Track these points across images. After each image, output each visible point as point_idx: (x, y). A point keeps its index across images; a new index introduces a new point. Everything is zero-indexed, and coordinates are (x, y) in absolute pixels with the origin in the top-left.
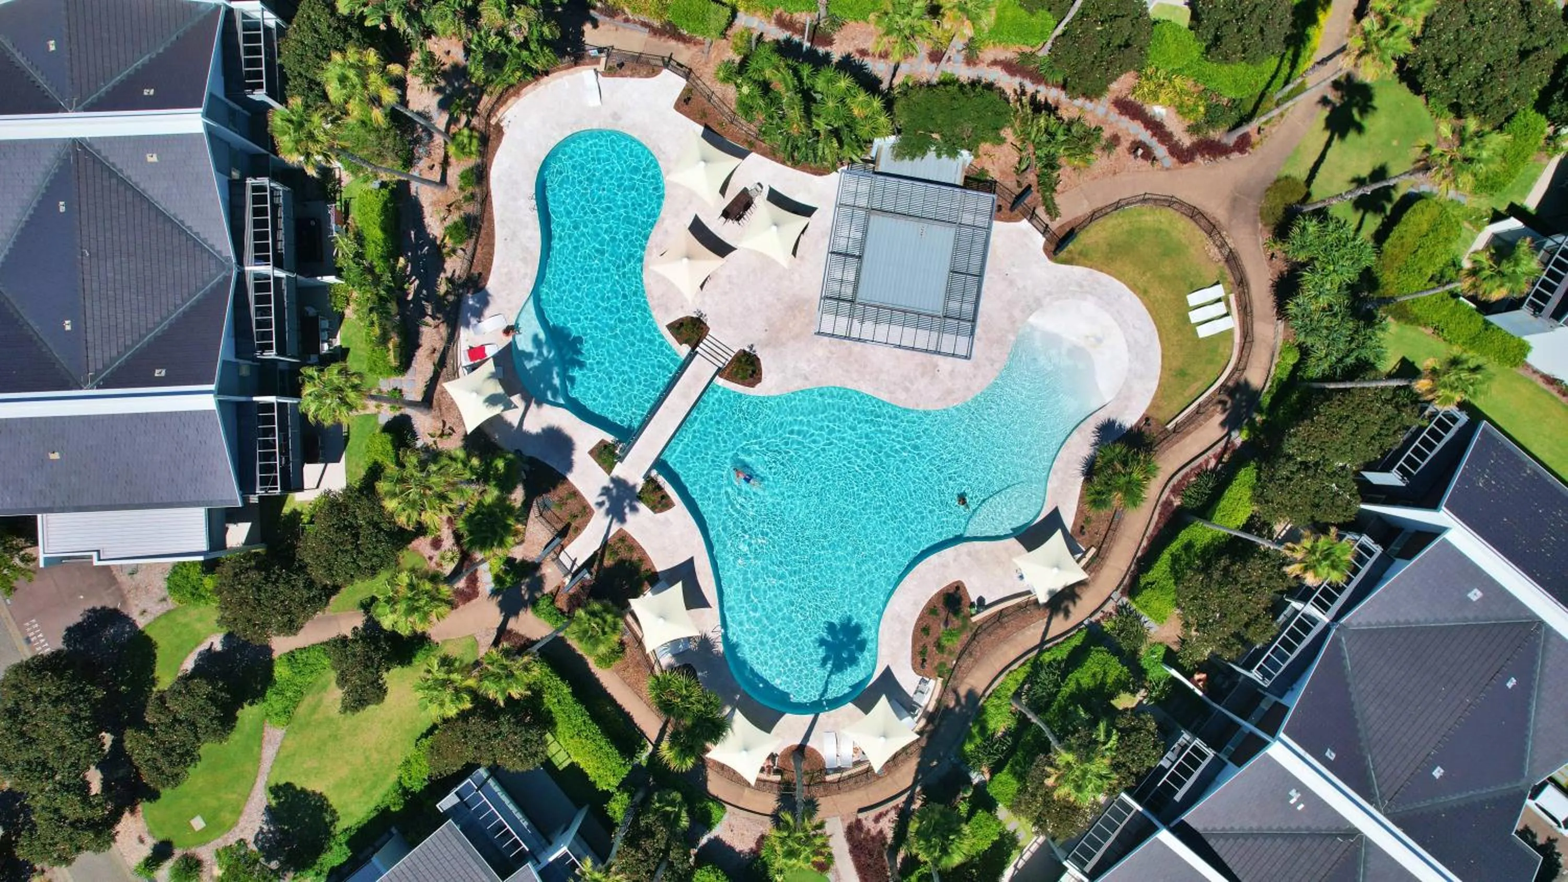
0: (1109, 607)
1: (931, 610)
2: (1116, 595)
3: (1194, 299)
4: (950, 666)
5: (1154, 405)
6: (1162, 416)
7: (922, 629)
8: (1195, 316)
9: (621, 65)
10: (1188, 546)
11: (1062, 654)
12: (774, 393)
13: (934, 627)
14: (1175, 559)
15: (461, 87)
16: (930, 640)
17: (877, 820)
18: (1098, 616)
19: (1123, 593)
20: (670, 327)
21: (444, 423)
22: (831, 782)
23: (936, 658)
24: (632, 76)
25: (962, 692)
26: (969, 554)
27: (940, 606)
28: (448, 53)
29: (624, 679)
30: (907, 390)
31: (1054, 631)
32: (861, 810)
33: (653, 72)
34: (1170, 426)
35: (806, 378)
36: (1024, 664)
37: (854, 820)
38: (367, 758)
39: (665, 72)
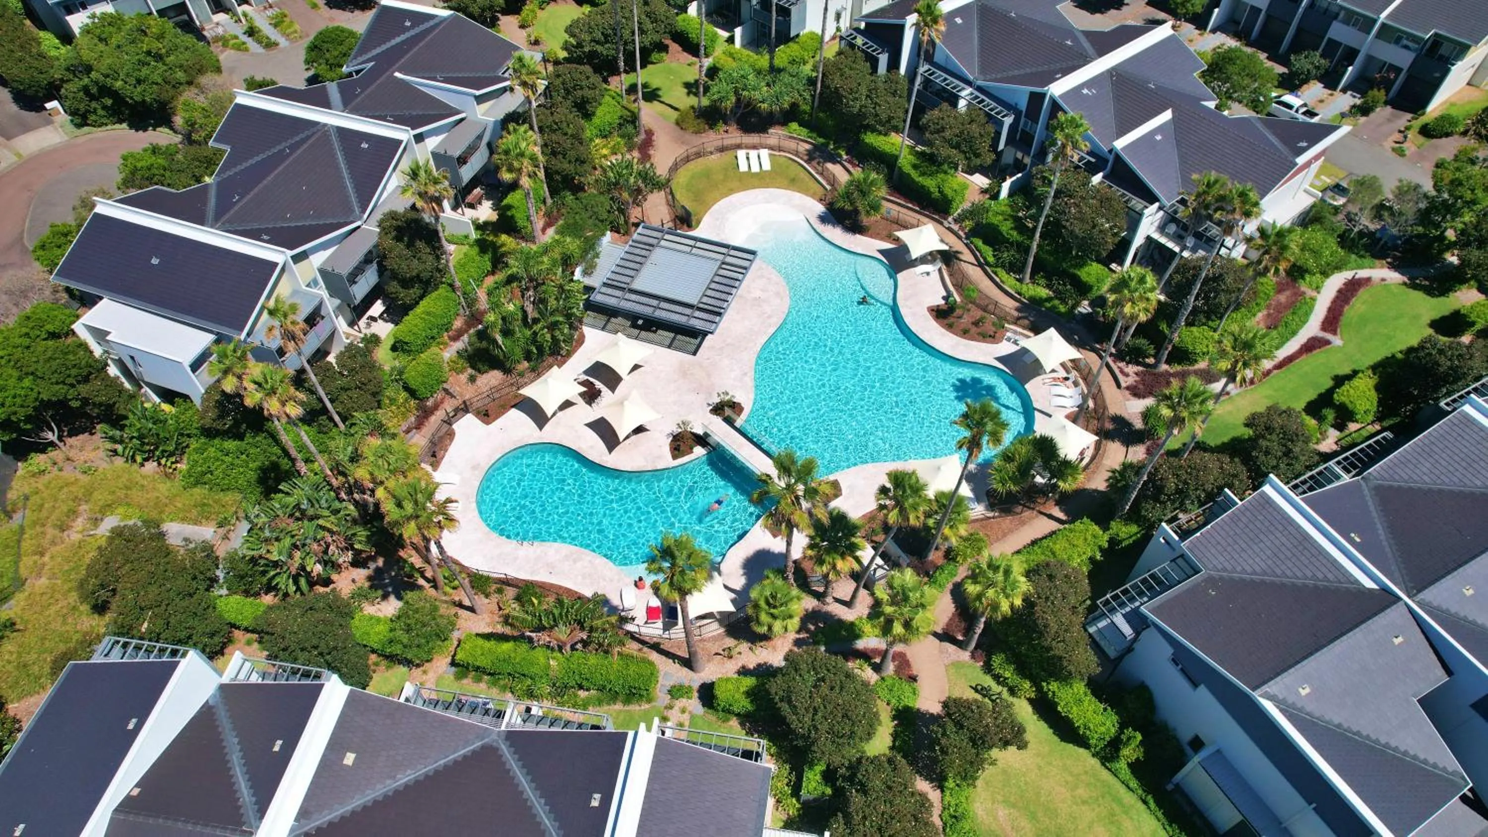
0: (955, 227)
1: (950, 327)
2: (946, 223)
3: (743, 167)
4: (996, 320)
5: (813, 196)
6: (820, 191)
7: (965, 333)
8: (755, 169)
9: (434, 455)
10: (915, 167)
11: (988, 252)
12: (752, 396)
13: (963, 326)
14: (923, 174)
15: (391, 578)
16: (974, 330)
17: (1127, 375)
18: (961, 233)
19: (946, 219)
20: (675, 457)
21: (717, 654)
22: (1095, 404)
23: (989, 328)
24: (446, 450)
25: (1016, 314)
26: (906, 299)
27: (946, 321)
28: (353, 581)
29: (998, 540)
30: (769, 317)
31: (972, 259)
32: (1119, 386)
33: (451, 435)
34: (828, 187)
35: (745, 374)
36: (995, 273)
37: (1127, 392)
38: (1084, 802)
39: (454, 426)
